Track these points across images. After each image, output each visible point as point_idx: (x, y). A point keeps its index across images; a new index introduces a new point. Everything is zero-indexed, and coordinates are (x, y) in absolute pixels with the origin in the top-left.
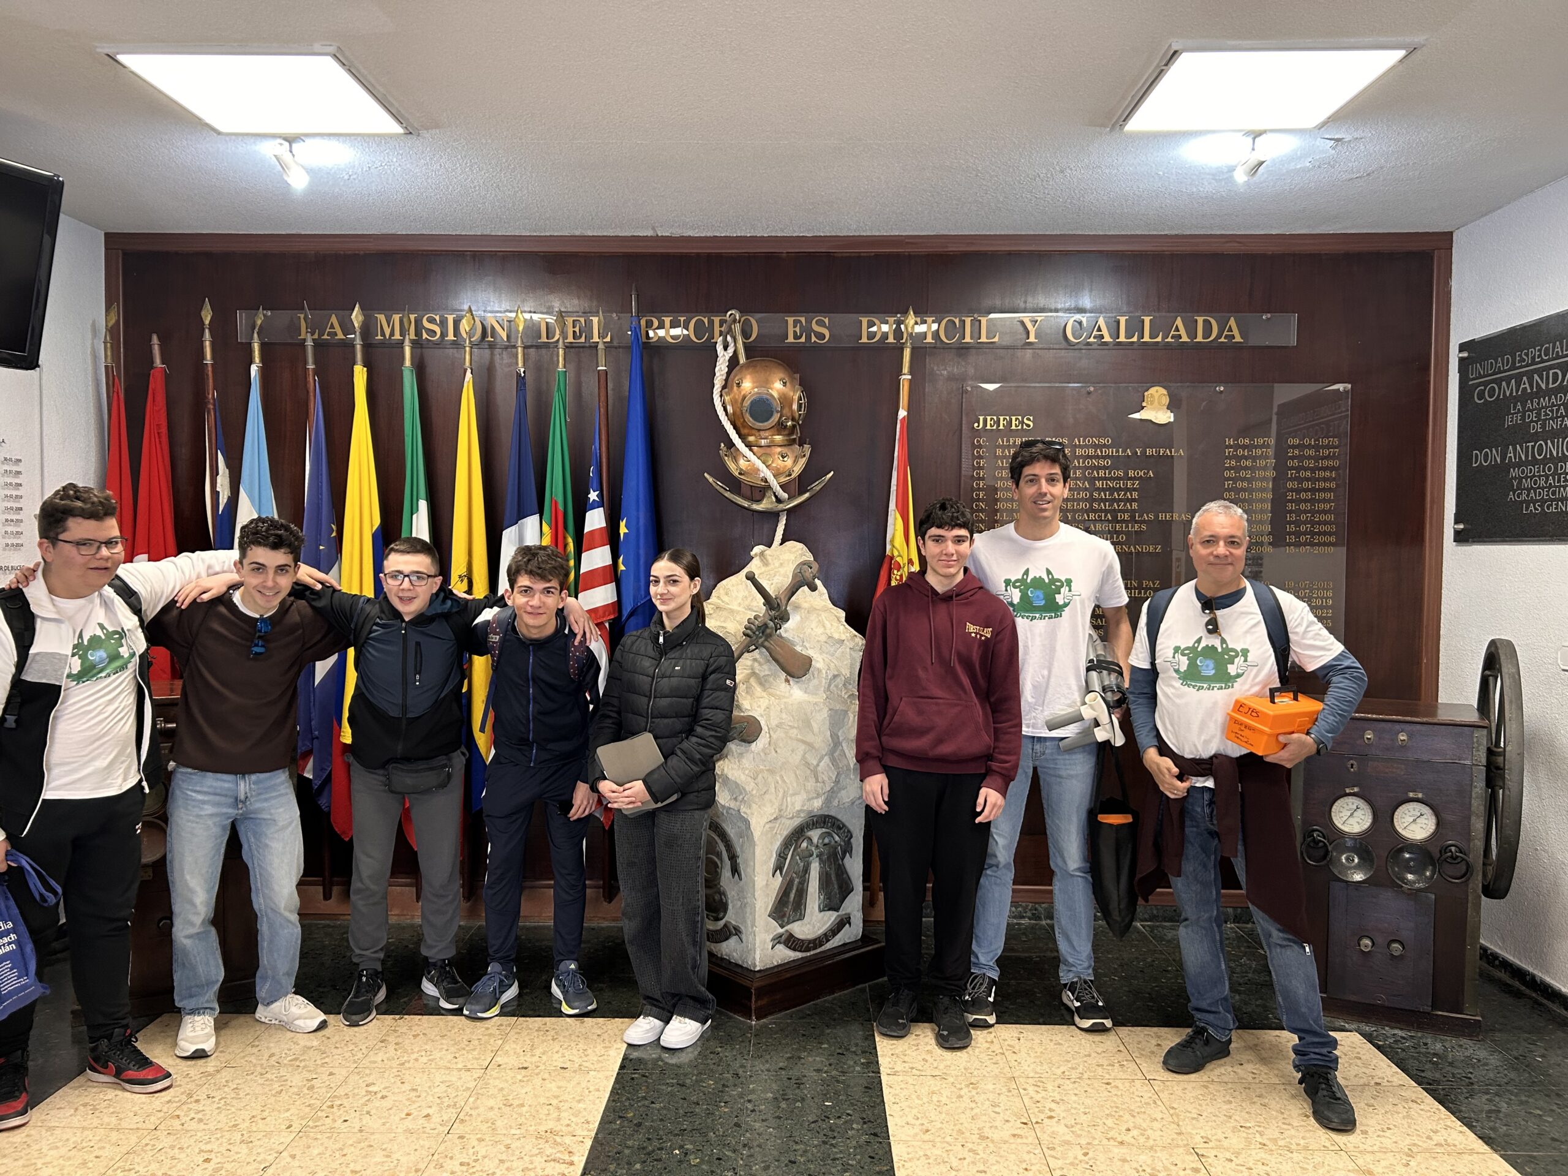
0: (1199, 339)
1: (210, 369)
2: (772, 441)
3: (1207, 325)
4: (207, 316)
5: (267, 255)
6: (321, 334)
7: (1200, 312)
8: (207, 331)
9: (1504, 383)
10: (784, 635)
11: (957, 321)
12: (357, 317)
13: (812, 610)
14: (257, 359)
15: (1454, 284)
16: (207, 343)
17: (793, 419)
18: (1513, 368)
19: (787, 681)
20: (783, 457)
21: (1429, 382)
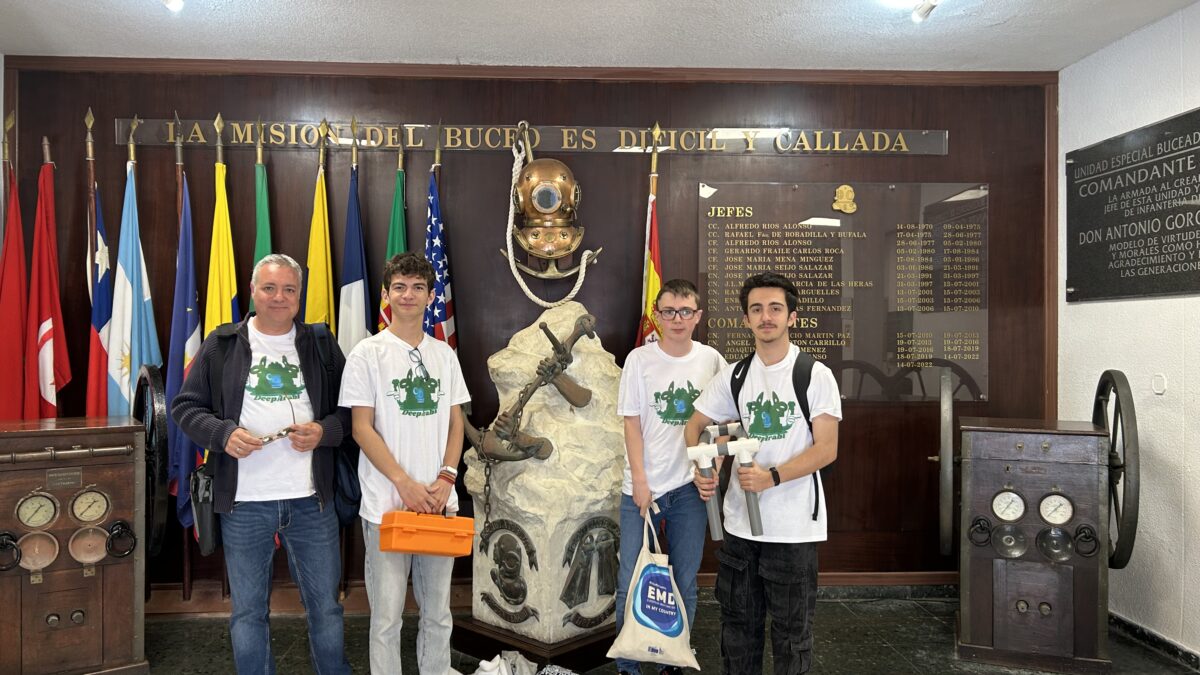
0: (876, 148)
1: (92, 164)
2: (555, 223)
3: (882, 138)
4: (90, 122)
5: (141, 75)
6: (186, 138)
7: (876, 128)
8: (89, 134)
9: (1103, 182)
10: (568, 373)
11: (694, 134)
12: (218, 124)
13: (590, 354)
14: (132, 157)
15: (1061, 110)
16: (90, 144)
17: (571, 206)
18: (1110, 169)
19: (571, 410)
20: (564, 235)
21: (1044, 183)
